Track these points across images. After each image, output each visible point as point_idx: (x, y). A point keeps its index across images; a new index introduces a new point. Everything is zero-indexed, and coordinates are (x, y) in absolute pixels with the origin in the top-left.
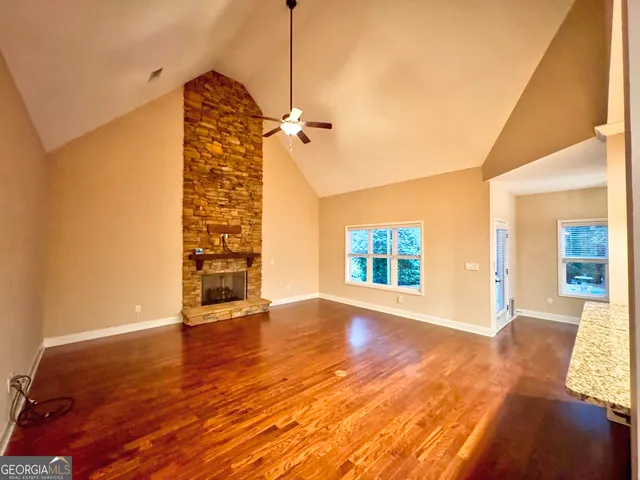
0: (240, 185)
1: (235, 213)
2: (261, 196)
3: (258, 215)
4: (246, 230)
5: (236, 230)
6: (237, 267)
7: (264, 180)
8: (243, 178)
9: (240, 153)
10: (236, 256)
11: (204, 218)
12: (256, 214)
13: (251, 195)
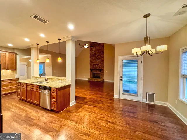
0: (99, 55)
1: (98, 61)
2: (104, 57)
3: (103, 61)
4: (100, 64)
5: (98, 65)
6: (98, 72)
7: (104, 53)
8: (100, 54)
9: (99, 49)
10: (98, 70)
11: (93, 63)
12: (102, 61)
13: (101, 57)
